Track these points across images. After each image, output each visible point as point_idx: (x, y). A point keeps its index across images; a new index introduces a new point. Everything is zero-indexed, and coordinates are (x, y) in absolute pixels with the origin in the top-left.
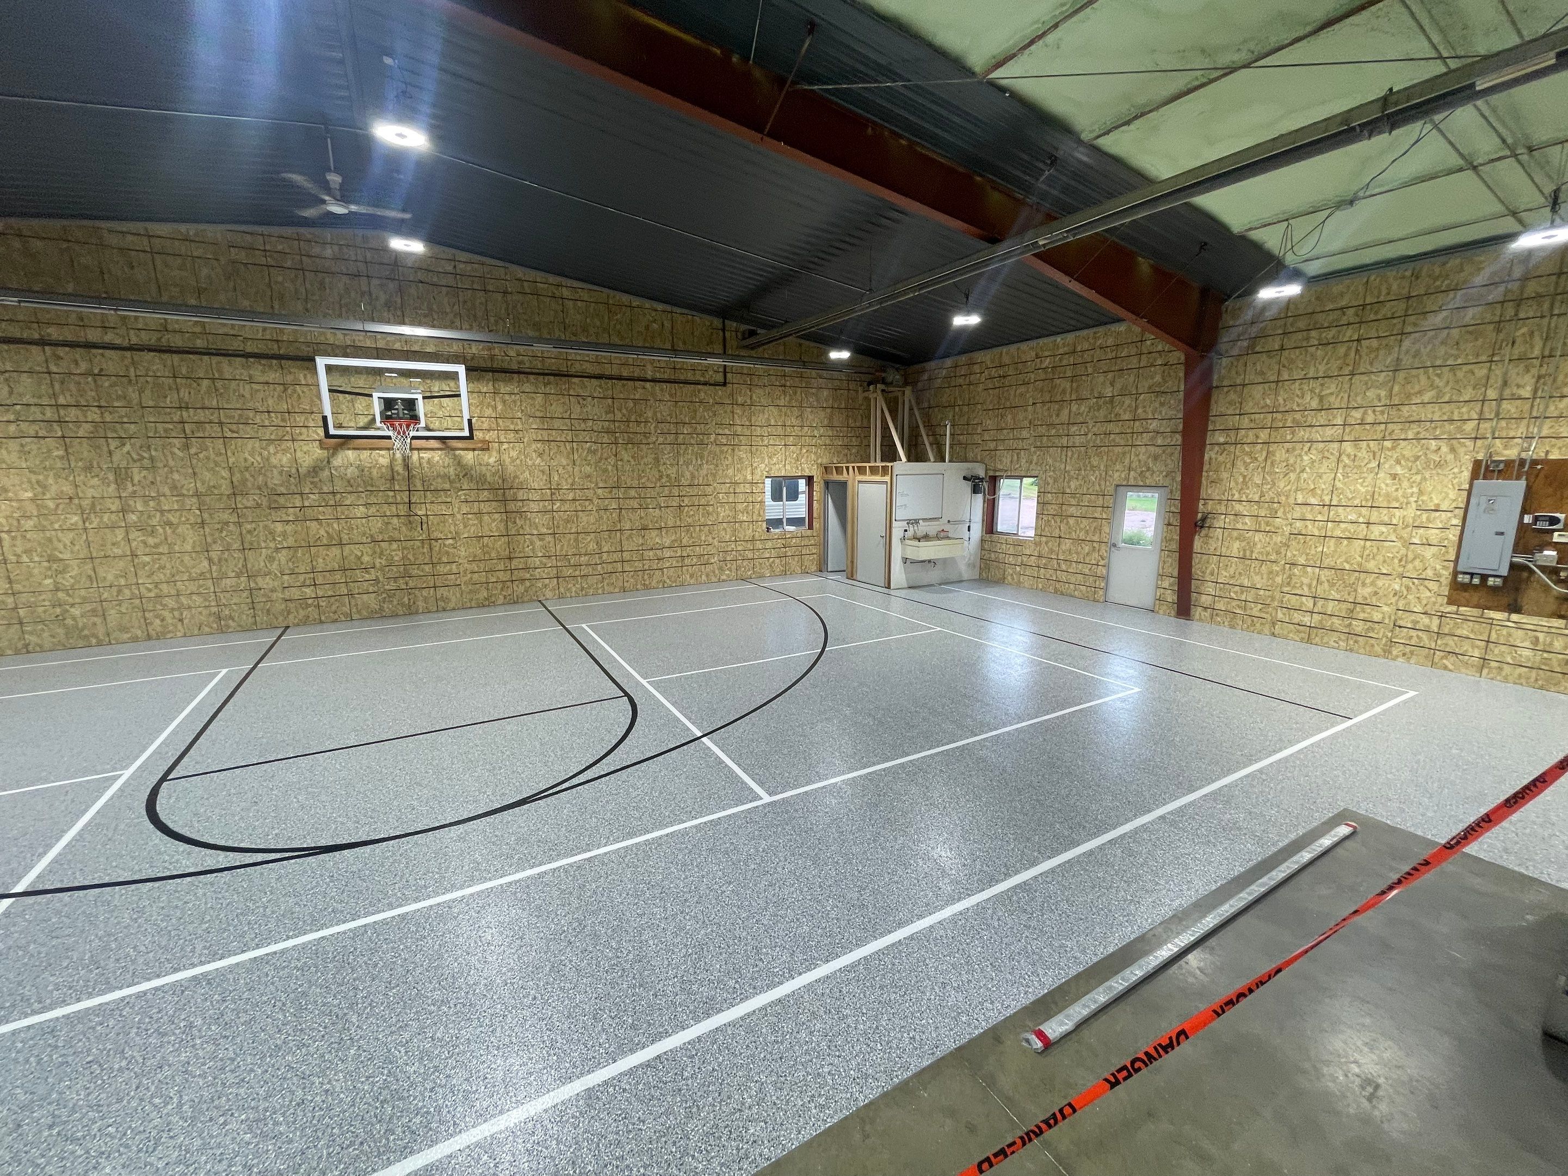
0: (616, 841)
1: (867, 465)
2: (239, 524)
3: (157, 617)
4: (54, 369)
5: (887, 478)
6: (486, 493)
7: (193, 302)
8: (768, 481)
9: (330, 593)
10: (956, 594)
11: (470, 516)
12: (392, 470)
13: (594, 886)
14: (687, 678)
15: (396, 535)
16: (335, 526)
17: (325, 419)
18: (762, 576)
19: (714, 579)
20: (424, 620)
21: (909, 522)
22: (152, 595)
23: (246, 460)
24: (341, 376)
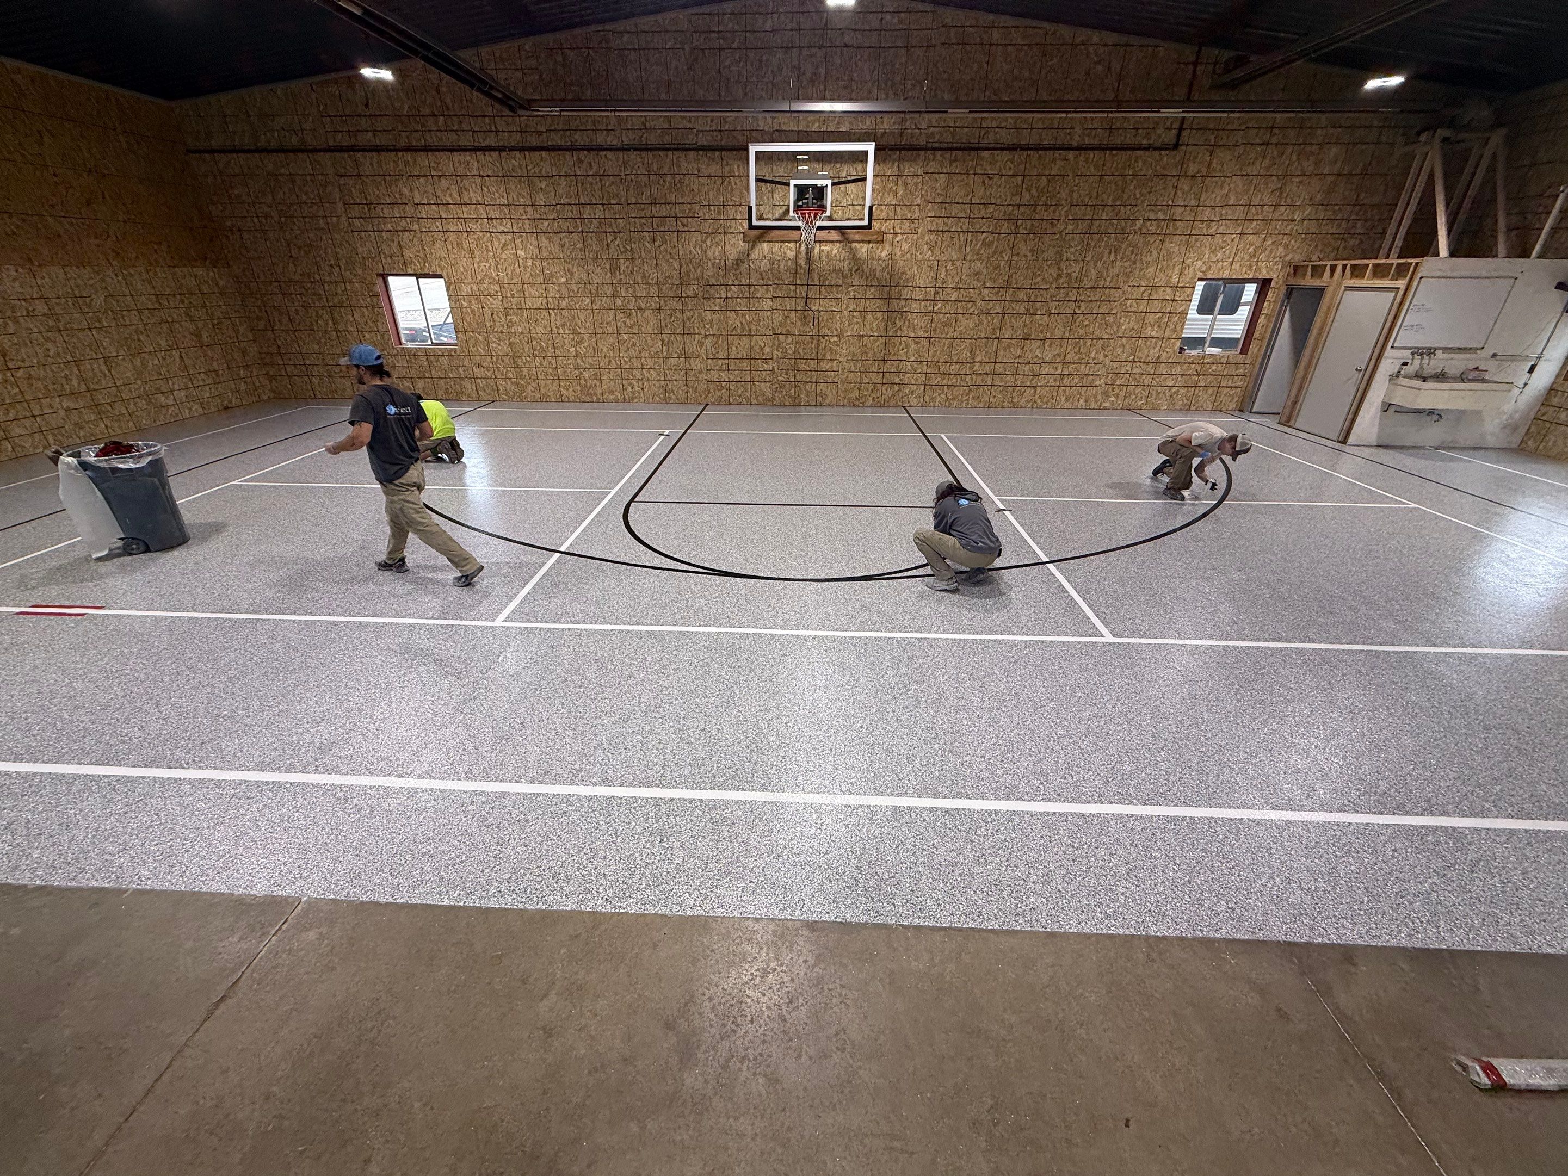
0: (945, 632)
1: (1371, 262)
2: (683, 311)
3: (630, 384)
4: (578, 173)
5: (1401, 284)
6: (873, 290)
7: (663, 96)
8: (1200, 286)
9: (739, 379)
10: (1462, 464)
11: (855, 314)
12: (796, 263)
13: (921, 661)
14: (1042, 503)
15: (793, 330)
16: (747, 317)
17: (750, 208)
18: (1155, 409)
19: (1093, 405)
20: (803, 412)
21: (1418, 352)
22: (627, 366)
23: (690, 252)
24: (766, 164)
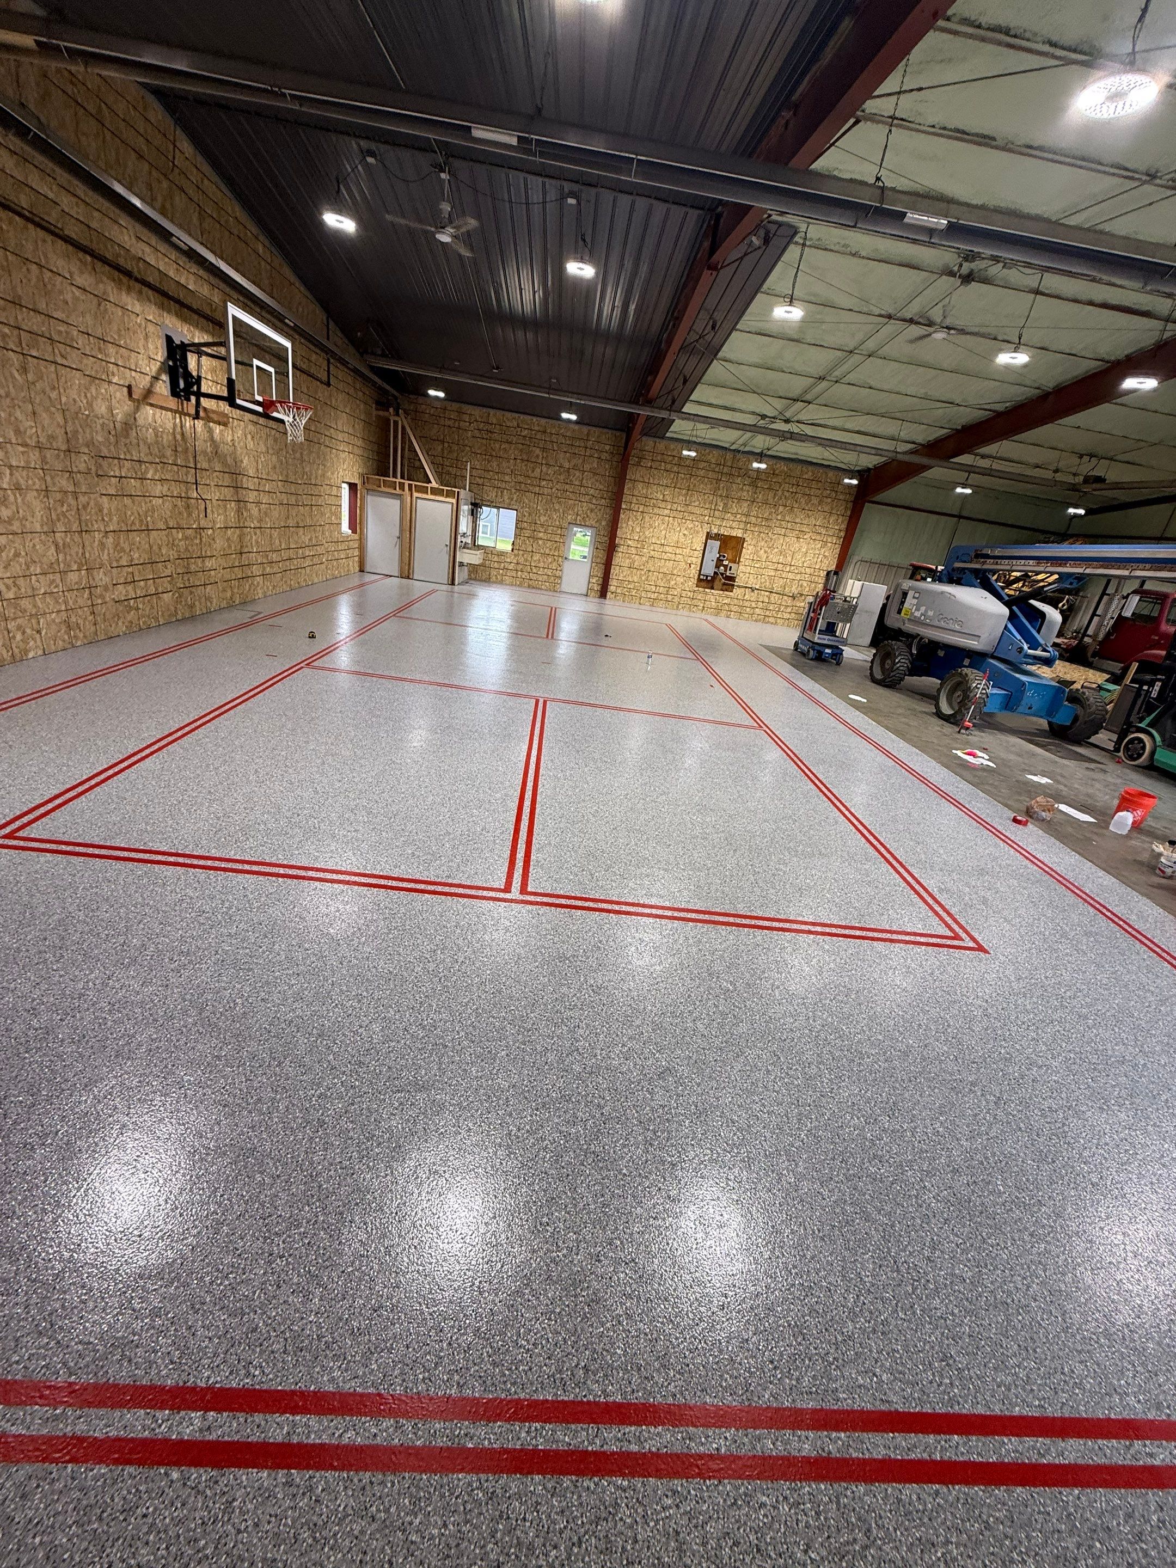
2: (75, 495)
3: (19, 628)
5: (453, 501)
6: (227, 477)
9: (144, 592)
11: (220, 503)
15: (181, 521)
16: (143, 505)
21: (462, 535)
22: (11, 595)
23: (74, 400)
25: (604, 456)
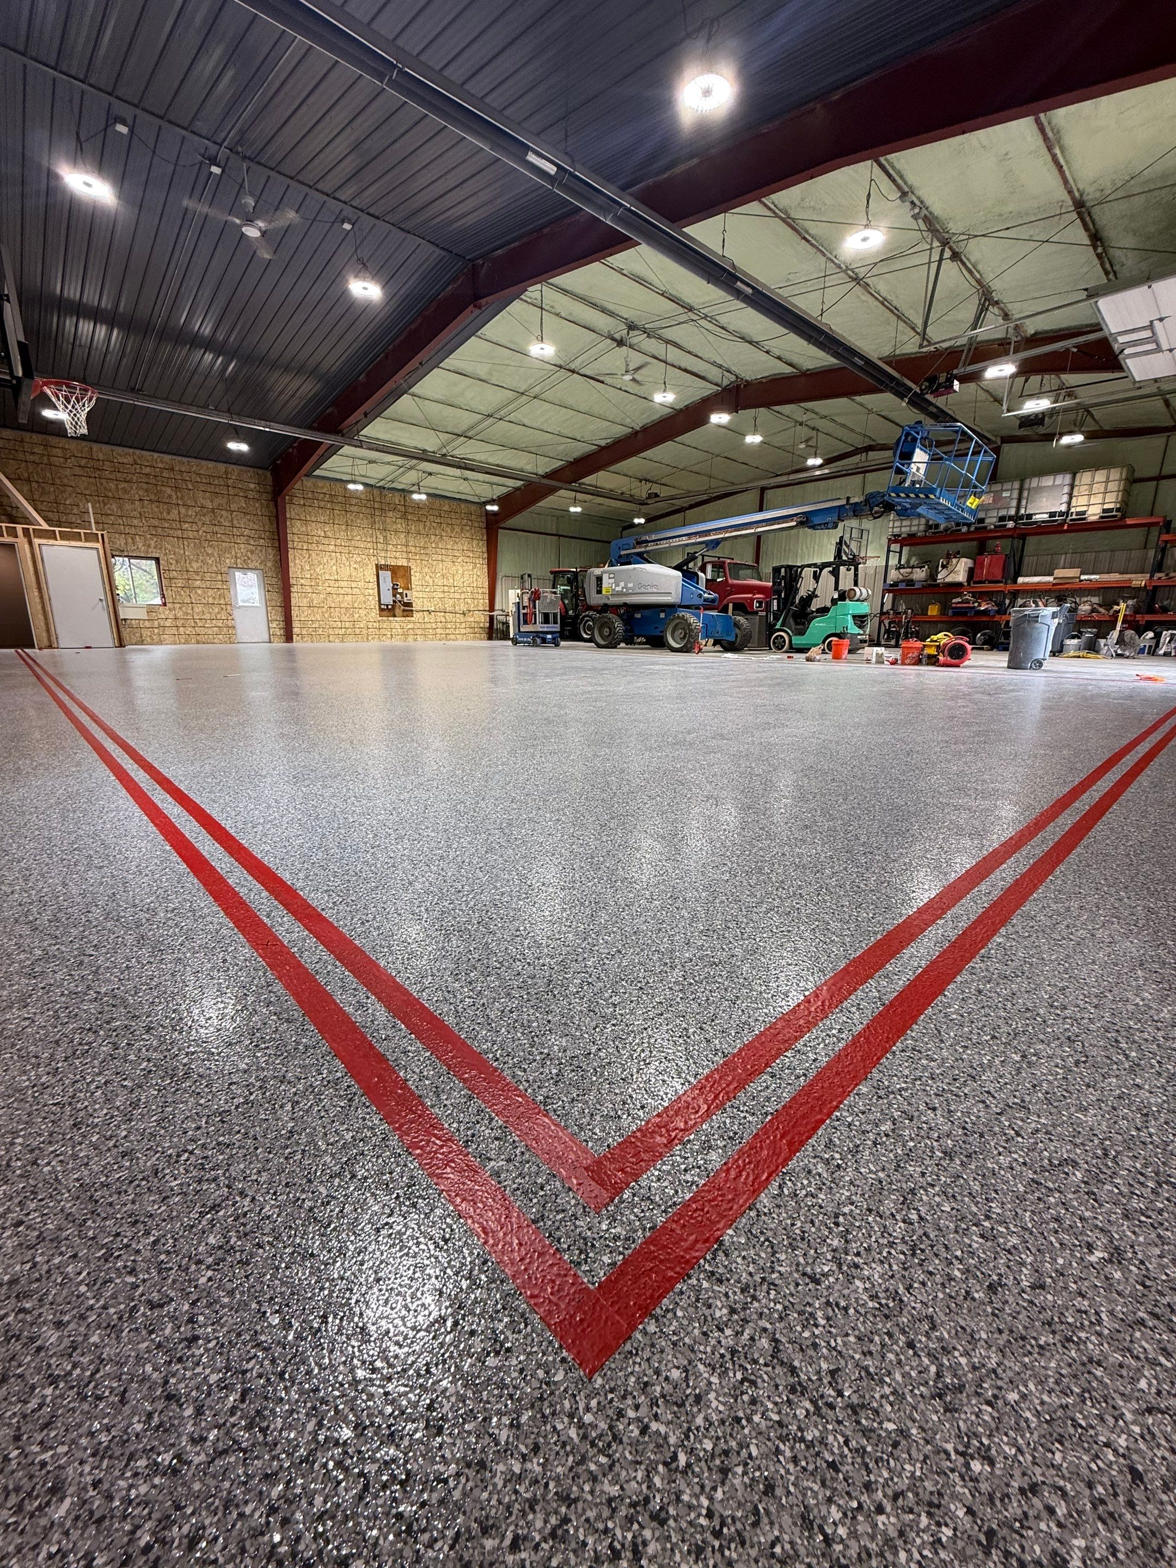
5: (95, 544)
25: (251, 495)
